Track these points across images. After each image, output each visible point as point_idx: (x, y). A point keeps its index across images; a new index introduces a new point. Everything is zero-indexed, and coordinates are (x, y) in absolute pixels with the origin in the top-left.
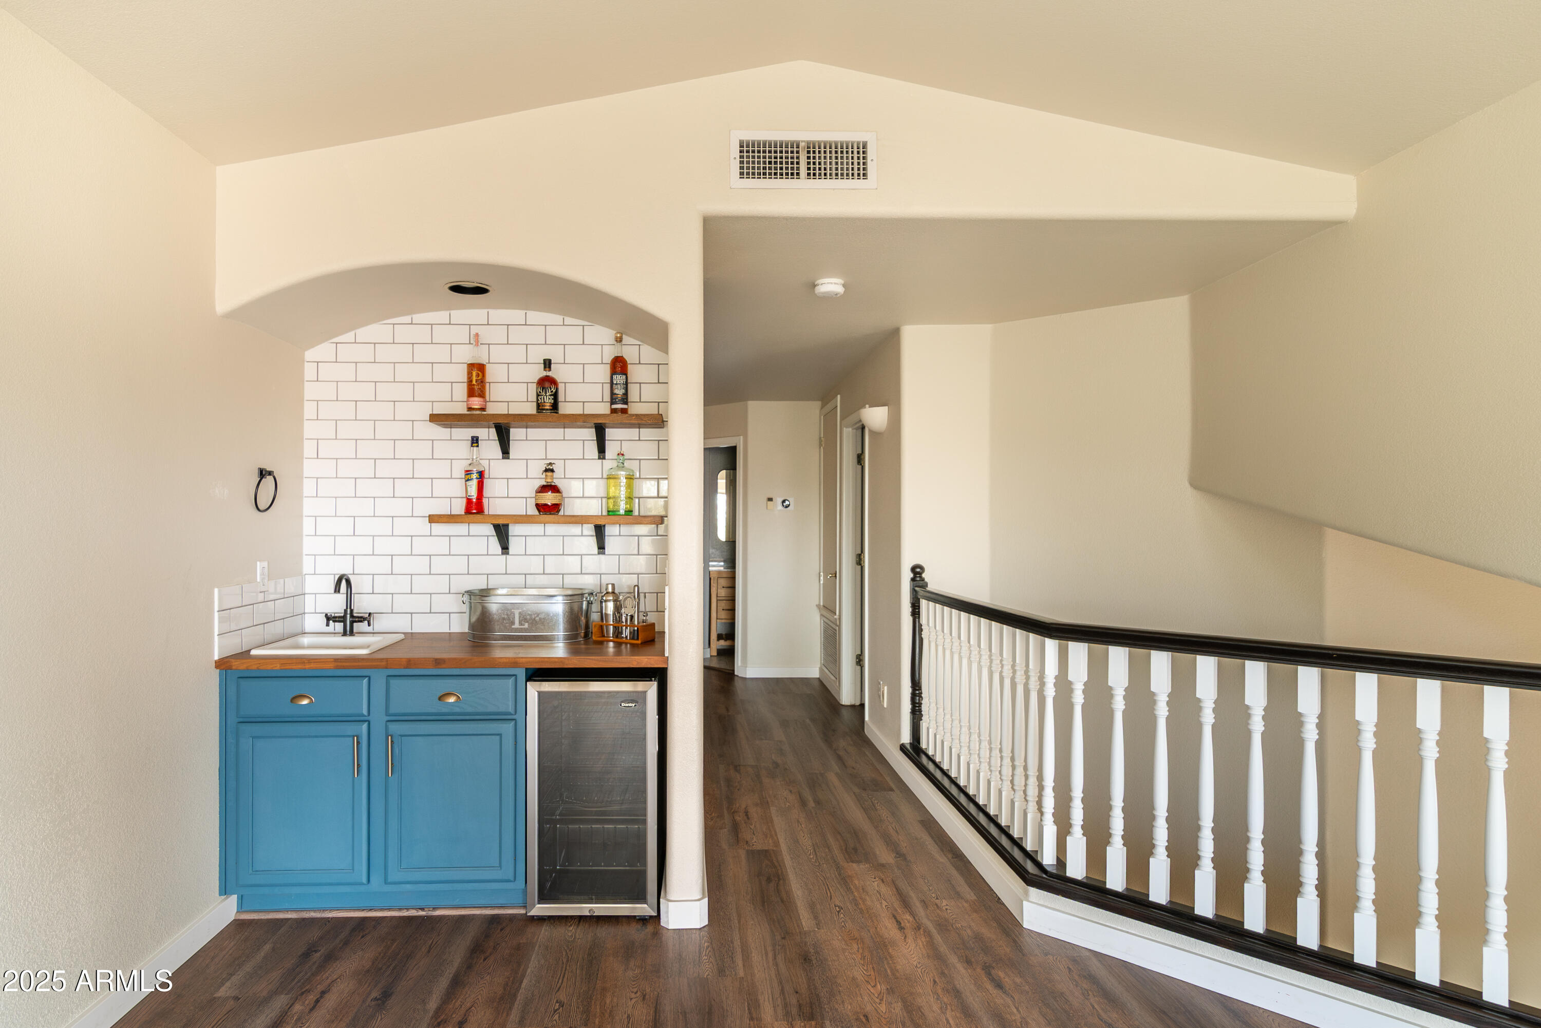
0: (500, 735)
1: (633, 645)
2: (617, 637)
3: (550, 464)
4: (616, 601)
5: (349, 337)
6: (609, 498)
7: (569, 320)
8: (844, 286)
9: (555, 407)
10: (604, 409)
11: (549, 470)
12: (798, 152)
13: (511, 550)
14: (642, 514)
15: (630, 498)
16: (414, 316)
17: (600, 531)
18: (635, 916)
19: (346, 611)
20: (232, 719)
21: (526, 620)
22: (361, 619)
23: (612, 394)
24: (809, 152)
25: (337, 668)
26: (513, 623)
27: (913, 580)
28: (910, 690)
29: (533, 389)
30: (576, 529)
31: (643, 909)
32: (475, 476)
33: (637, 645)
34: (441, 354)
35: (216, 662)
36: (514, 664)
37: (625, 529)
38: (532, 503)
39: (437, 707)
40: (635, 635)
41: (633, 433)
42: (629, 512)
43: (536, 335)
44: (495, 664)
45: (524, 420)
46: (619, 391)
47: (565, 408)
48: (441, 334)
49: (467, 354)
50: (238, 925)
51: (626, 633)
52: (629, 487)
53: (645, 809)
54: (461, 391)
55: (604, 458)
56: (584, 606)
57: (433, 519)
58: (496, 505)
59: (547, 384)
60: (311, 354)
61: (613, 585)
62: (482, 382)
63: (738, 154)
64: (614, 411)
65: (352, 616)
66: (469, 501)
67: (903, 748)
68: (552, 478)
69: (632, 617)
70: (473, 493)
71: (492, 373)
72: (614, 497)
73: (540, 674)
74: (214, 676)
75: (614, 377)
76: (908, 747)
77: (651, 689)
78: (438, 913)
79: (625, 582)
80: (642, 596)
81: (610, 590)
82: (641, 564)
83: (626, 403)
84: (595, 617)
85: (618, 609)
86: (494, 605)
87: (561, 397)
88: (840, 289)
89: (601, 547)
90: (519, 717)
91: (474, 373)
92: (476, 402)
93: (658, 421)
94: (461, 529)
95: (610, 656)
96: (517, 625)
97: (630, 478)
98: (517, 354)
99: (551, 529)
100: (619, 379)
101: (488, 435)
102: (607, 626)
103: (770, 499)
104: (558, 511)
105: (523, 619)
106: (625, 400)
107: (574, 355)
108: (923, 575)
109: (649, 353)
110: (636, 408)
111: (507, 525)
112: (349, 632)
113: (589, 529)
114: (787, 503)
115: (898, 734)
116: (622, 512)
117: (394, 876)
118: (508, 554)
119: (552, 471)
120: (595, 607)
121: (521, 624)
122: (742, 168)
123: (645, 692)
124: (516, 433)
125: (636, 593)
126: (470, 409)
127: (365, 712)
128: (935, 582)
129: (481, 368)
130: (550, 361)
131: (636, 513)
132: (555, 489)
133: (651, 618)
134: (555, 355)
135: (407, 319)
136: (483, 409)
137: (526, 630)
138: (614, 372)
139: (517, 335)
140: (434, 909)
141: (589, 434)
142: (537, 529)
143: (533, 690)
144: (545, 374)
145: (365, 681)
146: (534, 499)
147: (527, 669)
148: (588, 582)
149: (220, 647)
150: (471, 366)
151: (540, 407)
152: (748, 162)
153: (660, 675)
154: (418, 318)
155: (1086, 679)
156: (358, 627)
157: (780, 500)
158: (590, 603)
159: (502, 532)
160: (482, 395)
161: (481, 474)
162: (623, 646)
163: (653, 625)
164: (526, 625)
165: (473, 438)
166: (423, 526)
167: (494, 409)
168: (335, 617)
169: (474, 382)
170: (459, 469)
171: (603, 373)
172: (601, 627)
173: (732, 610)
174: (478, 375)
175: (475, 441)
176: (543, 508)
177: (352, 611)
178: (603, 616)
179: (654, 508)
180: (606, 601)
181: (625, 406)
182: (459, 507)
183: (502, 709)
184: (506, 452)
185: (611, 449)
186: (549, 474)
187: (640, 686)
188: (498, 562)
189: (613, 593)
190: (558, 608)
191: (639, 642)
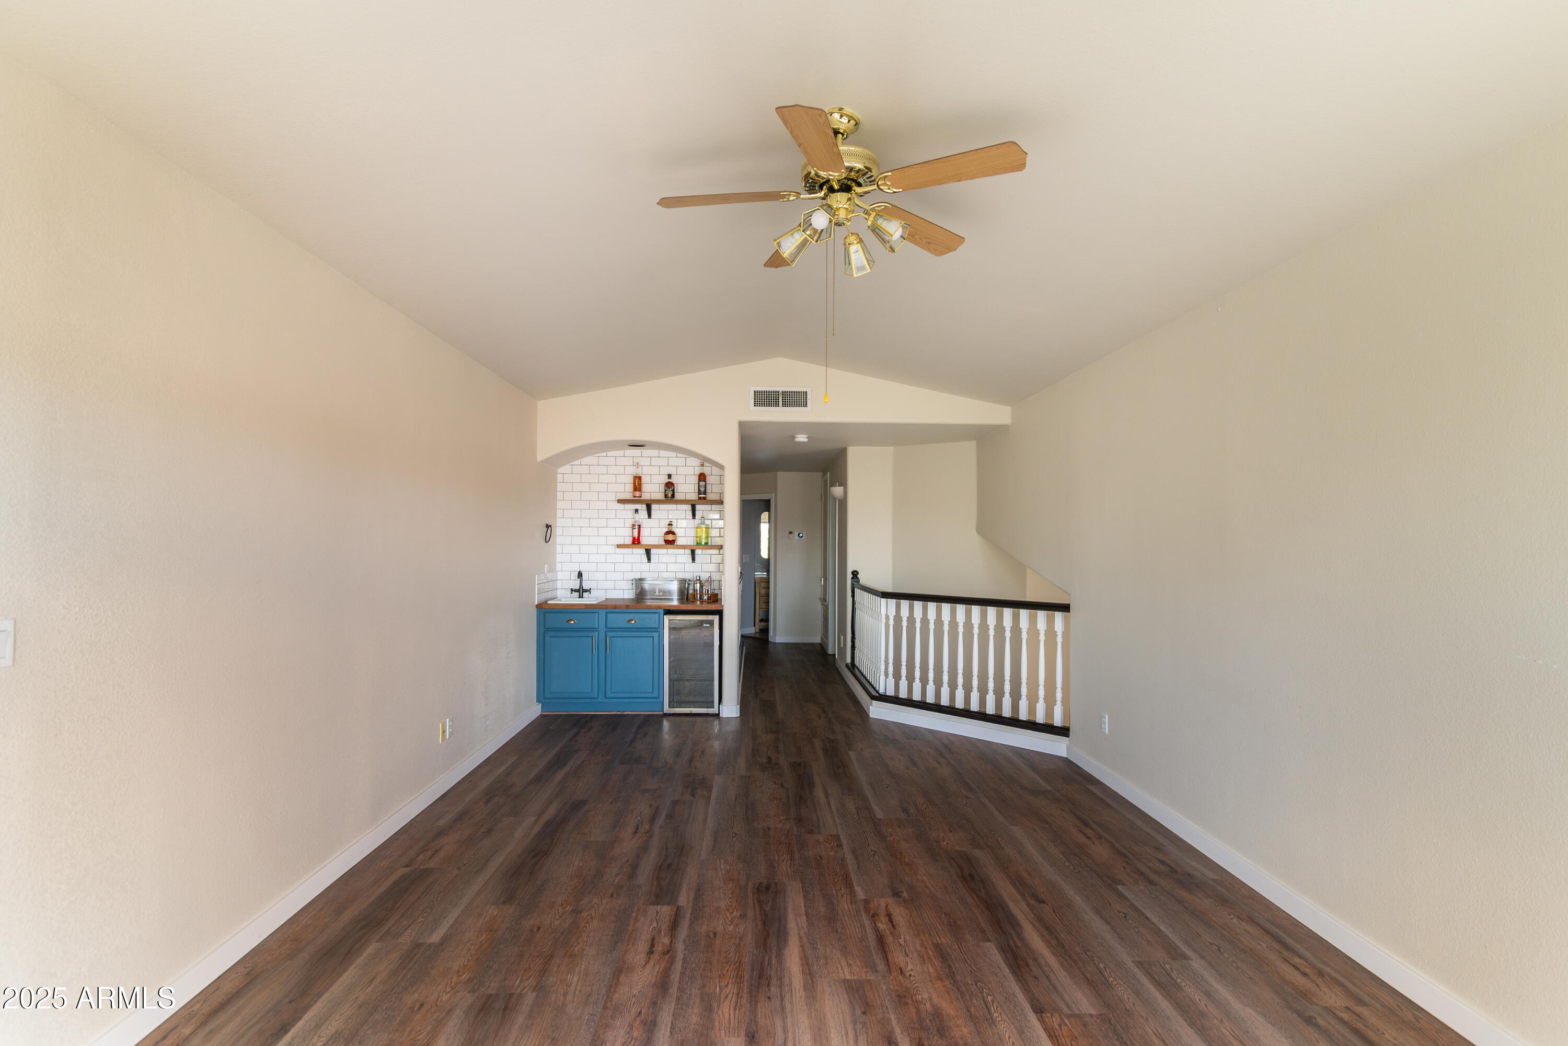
0: (653, 637)
1: (708, 602)
2: (701, 599)
3: (671, 522)
4: (701, 583)
5: (578, 462)
6: (697, 537)
7: (679, 455)
8: (808, 438)
9: (673, 496)
10: (694, 497)
11: (670, 525)
12: (778, 395)
13: (652, 560)
14: (712, 544)
15: (707, 537)
16: (608, 453)
17: (693, 552)
18: (709, 714)
19: (580, 587)
20: (542, 630)
21: (661, 591)
22: (586, 591)
23: (699, 490)
24: (783, 395)
25: (586, 608)
26: (655, 593)
27: (852, 578)
28: (851, 635)
29: (663, 488)
30: (682, 551)
31: (714, 710)
32: (637, 527)
33: (710, 602)
34: (620, 470)
35: (536, 605)
36: (659, 607)
37: (705, 551)
38: (662, 539)
39: (628, 625)
40: (709, 598)
41: (708, 507)
42: (706, 544)
43: (663, 462)
44: (650, 607)
45: (658, 502)
46: (702, 489)
47: (678, 496)
48: (621, 461)
49: (632, 471)
50: (542, 716)
51: (705, 597)
52: (707, 532)
53: (713, 677)
54: (630, 487)
55: (695, 519)
56: (687, 586)
57: (619, 546)
58: (645, 541)
59: (670, 485)
60: (560, 470)
61: (699, 577)
62: (640, 484)
63: (753, 396)
64: (700, 498)
65: (583, 589)
66: (634, 538)
67: (847, 666)
68: (672, 528)
69: (708, 591)
70: (636, 535)
71: (644, 480)
72: (700, 537)
73: (669, 612)
74: (535, 610)
75: (700, 483)
76: (850, 665)
77: (716, 618)
78: (625, 713)
79: (705, 577)
80: (712, 582)
81: (698, 579)
82: (712, 568)
83: (706, 494)
84: (691, 591)
85: (701, 587)
86: (646, 586)
87: (675, 491)
88: (806, 440)
89: (693, 559)
90: (661, 630)
91: (637, 481)
92: (637, 494)
93: (720, 502)
94: (629, 550)
95: (698, 606)
96: (657, 593)
97: (707, 528)
98: (655, 470)
99: (671, 551)
100: (702, 483)
101: (642, 508)
102: (697, 594)
103: (791, 533)
104: (674, 543)
105: (660, 591)
106: (705, 493)
107: (681, 471)
108: (858, 576)
109: (716, 470)
110: (710, 497)
111: (650, 549)
112: (581, 596)
113: (688, 552)
114: (801, 535)
115: (845, 660)
116: (703, 543)
117: (609, 695)
118: (650, 562)
119: (672, 525)
120: (691, 587)
121: (659, 593)
122: (755, 401)
123: (713, 620)
124: (654, 507)
125: (710, 581)
126: (635, 497)
127: (597, 627)
128: (863, 579)
129: (640, 478)
130: (671, 475)
131: (710, 544)
132: (673, 533)
133: (716, 592)
134: (672, 471)
135: (604, 454)
136: (640, 497)
137: (660, 596)
138: (700, 480)
139: (655, 462)
140: (624, 712)
141: (689, 507)
142: (663, 551)
143: (667, 619)
144: (668, 480)
145: (597, 614)
146: (663, 538)
147: (664, 610)
148: (688, 576)
149: (538, 600)
150: (635, 477)
151: (666, 496)
152: (757, 397)
153: (720, 613)
154: (609, 454)
155: (895, 614)
156: (585, 594)
157: (797, 533)
158: (689, 584)
159: (648, 552)
160: (640, 490)
161: (639, 526)
162: (704, 603)
163: (717, 594)
164: (661, 594)
165: (636, 510)
166: (612, 549)
167: (646, 496)
168: (575, 590)
169: (637, 485)
170: (629, 523)
171: (695, 479)
172: (694, 595)
173: (768, 603)
174: (638, 482)
175: (637, 511)
176: (667, 542)
177: (582, 587)
178: (694, 590)
179: (718, 541)
180: (696, 583)
181: (705, 496)
182: (629, 541)
183: (654, 626)
184: (650, 516)
185: (698, 514)
186: (670, 526)
187: (710, 617)
188: (646, 566)
189: (699, 580)
190: (674, 587)
191: (711, 601)
